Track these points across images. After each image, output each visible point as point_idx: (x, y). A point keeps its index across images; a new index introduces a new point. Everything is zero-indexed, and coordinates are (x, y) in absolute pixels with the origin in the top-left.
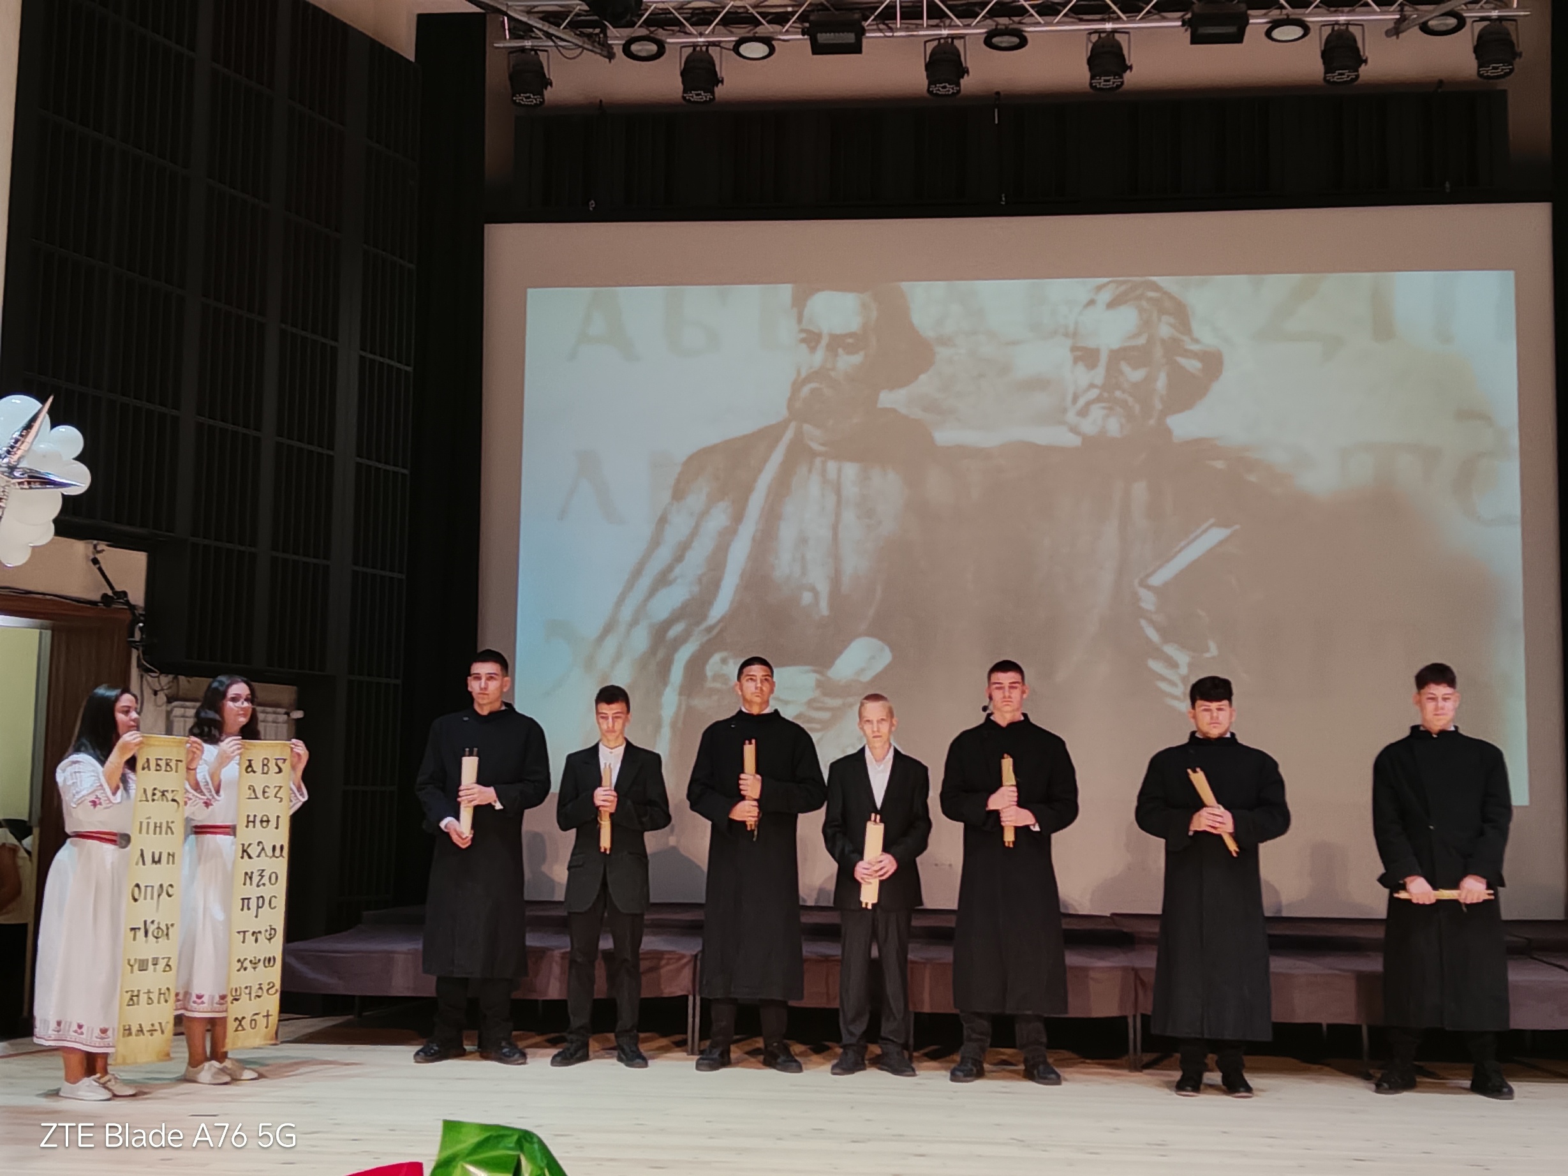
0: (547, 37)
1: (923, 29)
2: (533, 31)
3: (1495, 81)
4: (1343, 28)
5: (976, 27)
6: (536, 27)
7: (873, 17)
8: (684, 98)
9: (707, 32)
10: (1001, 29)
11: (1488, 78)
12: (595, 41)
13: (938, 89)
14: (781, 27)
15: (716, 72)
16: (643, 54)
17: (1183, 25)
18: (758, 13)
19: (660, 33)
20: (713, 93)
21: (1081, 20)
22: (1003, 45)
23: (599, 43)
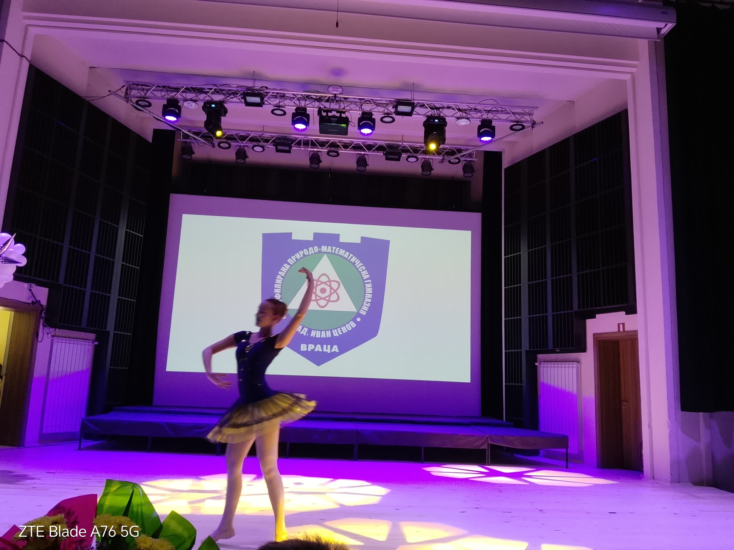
0: (194, 139)
1: (309, 148)
2: (190, 137)
3: (468, 178)
4: (428, 160)
5: (325, 149)
6: (191, 136)
7: (294, 143)
8: (236, 161)
9: (244, 142)
10: (332, 151)
11: (466, 177)
12: (209, 142)
13: (313, 166)
14: (266, 143)
15: (246, 154)
16: (224, 147)
17: (383, 155)
18: (260, 139)
19: (230, 141)
20: (245, 161)
21: (355, 150)
22: (332, 155)
23: (210, 142)
